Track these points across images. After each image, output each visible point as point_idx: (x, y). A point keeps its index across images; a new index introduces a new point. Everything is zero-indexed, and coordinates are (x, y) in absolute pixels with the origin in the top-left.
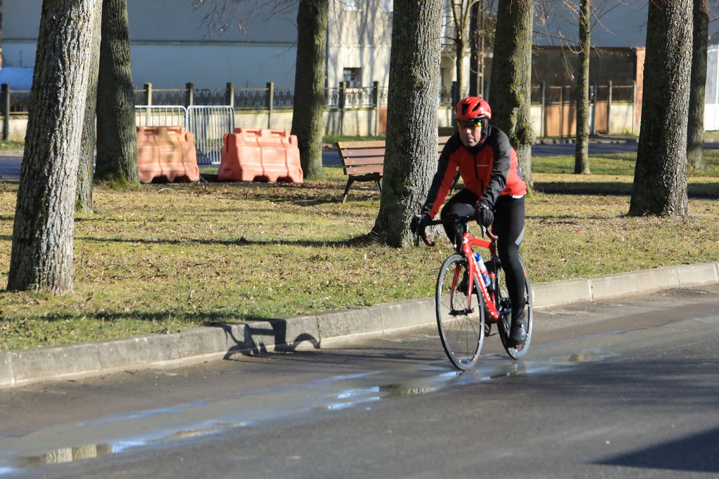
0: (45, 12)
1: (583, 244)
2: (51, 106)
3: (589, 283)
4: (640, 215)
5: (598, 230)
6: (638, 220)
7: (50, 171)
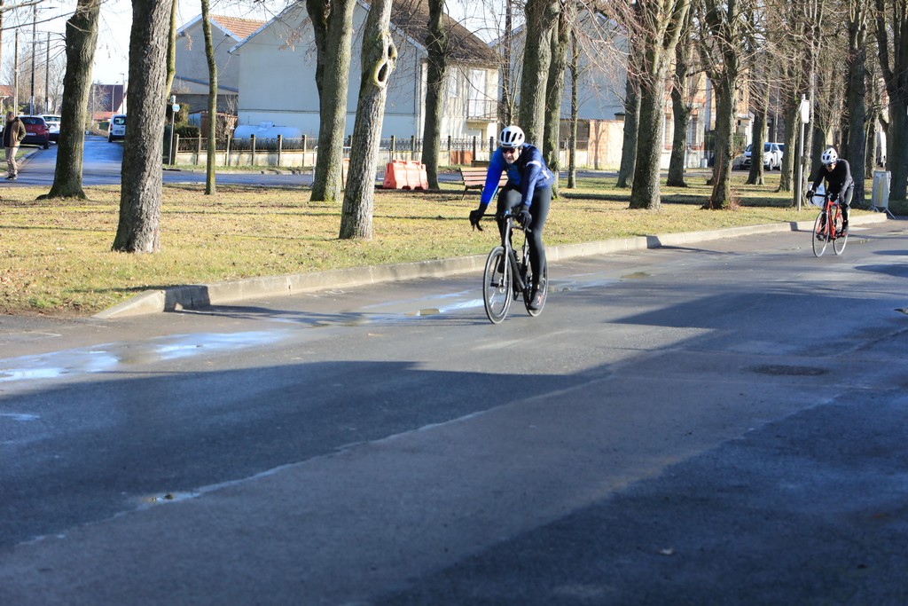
0: (360, 97)
1: (613, 221)
2: (363, 145)
3: (626, 241)
4: (636, 208)
5: (618, 216)
6: (636, 210)
7: (362, 178)
